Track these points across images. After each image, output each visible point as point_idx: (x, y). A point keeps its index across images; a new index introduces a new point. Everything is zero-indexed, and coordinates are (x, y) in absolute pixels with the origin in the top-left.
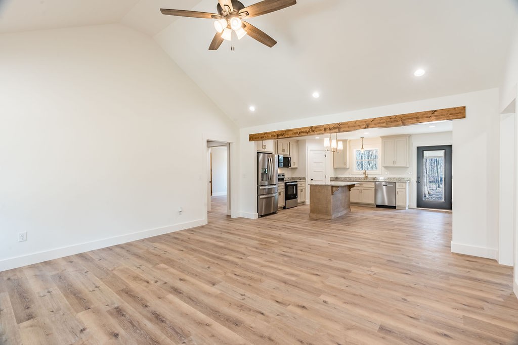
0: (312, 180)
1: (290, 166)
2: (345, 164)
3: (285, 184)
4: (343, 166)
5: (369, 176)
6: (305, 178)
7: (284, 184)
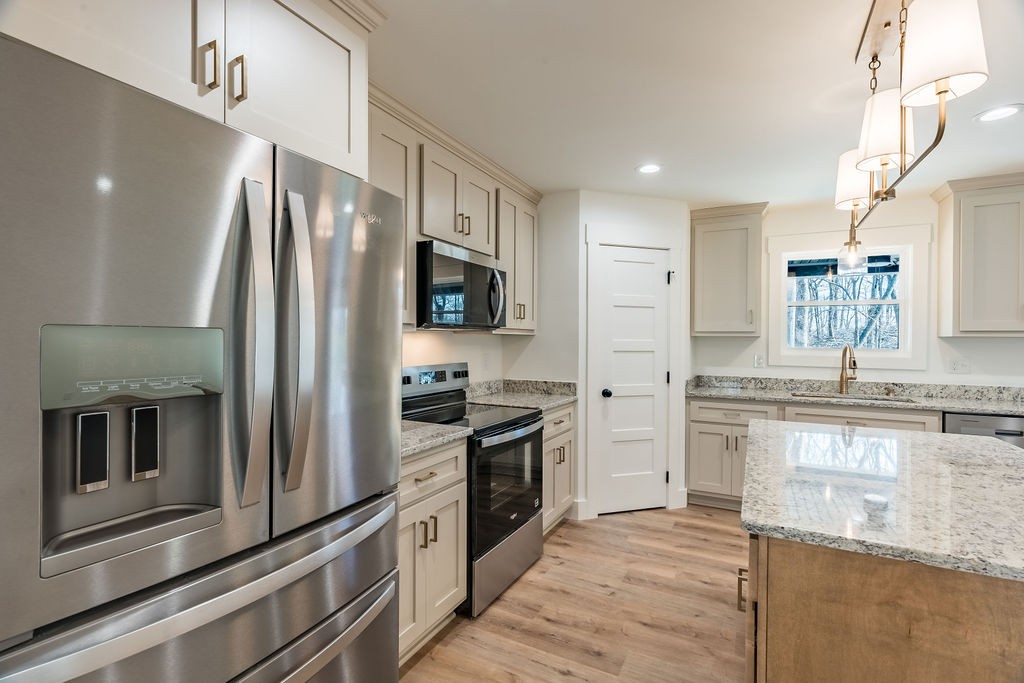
0: (607, 394)
1: (502, 323)
2: (751, 316)
3: (472, 443)
4: (738, 325)
5: (861, 377)
6: (570, 387)
7: (462, 451)
